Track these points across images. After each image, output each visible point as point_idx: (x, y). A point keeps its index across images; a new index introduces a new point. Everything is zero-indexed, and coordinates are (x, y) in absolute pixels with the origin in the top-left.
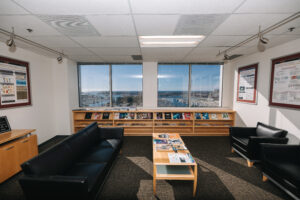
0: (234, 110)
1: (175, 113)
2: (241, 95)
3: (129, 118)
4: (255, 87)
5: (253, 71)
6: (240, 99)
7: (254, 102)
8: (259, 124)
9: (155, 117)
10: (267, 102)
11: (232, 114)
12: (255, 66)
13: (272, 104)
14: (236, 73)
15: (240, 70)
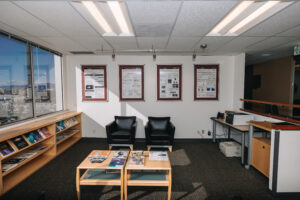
0: (79, 110)
6: (87, 99)
7: (105, 99)
12: (103, 67)
13: (122, 99)
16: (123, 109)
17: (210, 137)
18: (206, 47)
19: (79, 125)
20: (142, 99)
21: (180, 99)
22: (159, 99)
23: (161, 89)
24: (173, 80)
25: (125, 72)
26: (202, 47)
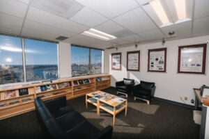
0: (110, 74)
1: (84, 80)
2: (114, 67)
3: (52, 89)
4: (121, 63)
5: (119, 56)
6: (113, 69)
7: (120, 69)
8: (124, 79)
9: (73, 85)
10: (126, 69)
11: (109, 76)
12: (120, 54)
13: (128, 70)
14: (110, 56)
15: (113, 54)
16: (128, 75)
17: (193, 105)
18: (173, 33)
19: (109, 80)
20: (139, 70)
21: (165, 71)
22: (149, 71)
23: (150, 65)
24: (159, 59)
25: (130, 55)
26: (170, 34)
